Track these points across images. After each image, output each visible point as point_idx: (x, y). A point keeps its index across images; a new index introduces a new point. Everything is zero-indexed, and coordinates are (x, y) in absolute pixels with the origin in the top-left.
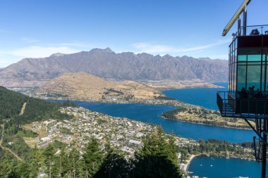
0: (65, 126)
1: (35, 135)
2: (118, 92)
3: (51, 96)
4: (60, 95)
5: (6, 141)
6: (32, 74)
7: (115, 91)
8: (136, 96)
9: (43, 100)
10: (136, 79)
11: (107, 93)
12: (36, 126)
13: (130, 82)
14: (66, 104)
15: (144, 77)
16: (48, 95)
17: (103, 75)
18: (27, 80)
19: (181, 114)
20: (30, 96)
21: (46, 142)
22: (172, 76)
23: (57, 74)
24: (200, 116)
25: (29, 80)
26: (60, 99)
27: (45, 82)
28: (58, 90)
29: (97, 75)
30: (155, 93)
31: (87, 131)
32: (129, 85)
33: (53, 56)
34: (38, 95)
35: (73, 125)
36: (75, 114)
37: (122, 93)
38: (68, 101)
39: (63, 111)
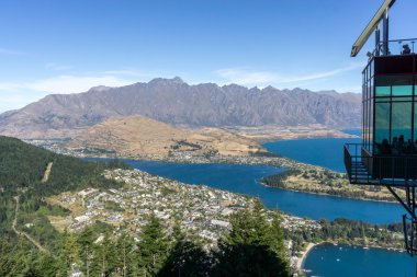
0: (112, 198)
1: (66, 212)
2: (192, 145)
3: (90, 152)
4: (103, 151)
5: (21, 222)
6: (61, 118)
7: (187, 144)
8: (221, 152)
9: (78, 159)
10: (222, 124)
11: (176, 147)
12: (67, 199)
13: (211, 130)
14: (113, 164)
15: (233, 121)
16: (86, 151)
17: (170, 120)
18: (53, 127)
19: (292, 178)
20: (59, 152)
21: (83, 223)
22: (277, 120)
23: (99, 118)
24: (322, 183)
25: (56, 129)
26: (104, 156)
27: (80, 131)
28: (101, 143)
29: (160, 120)
30: (251, 147)
31: (145, 207)
32: (210, 134)
33: (93, 91)
34: (70, 151)
35: (125, 198)
36: (127, 180)
37: (200, 148)
38: (116, 160)
39: (108, 175)
